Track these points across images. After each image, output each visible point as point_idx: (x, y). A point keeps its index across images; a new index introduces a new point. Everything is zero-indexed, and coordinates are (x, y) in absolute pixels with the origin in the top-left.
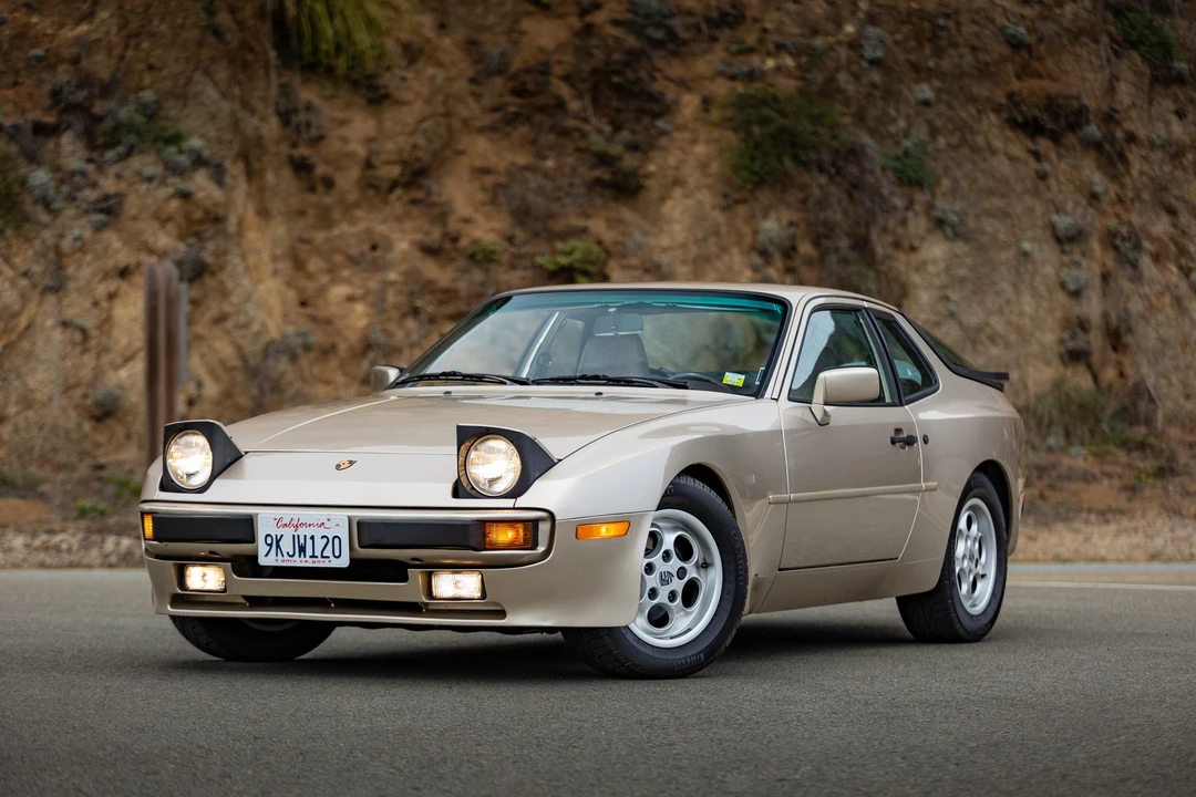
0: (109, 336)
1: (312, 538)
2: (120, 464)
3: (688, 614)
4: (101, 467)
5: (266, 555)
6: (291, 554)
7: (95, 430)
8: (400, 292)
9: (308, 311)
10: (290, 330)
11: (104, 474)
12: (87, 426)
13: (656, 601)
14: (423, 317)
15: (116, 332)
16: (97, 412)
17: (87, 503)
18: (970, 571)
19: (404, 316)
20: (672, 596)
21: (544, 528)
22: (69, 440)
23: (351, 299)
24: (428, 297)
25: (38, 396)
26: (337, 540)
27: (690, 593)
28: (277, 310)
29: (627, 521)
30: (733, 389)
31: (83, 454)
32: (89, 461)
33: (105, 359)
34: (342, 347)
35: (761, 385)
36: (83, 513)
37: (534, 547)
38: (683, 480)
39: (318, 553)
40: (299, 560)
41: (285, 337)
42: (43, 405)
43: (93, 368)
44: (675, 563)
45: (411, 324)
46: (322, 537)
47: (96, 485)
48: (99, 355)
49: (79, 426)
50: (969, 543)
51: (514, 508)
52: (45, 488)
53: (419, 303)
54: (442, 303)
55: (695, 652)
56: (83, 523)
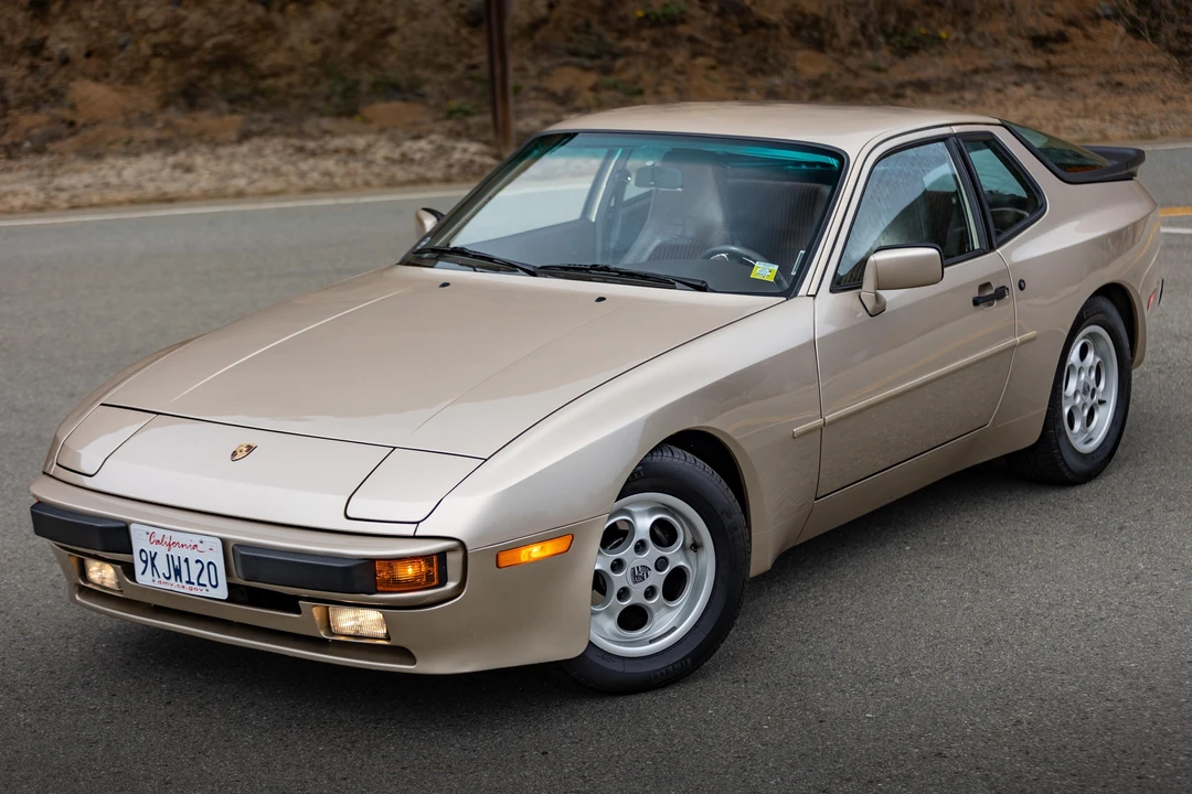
1: (186, 560)
3: (671, 609)
4: (473, 67)
5: (143, 573)
6: (167, 575)
7: (471, 34)
11: (476, 72)
12: (464, 32)
13: (626, 603)
16: (472, 19)
17: (454, 104)
18: (1084, 405)
20: (650, 592)
21: (454, 560)
22: (448, 44)
25: (423, 9)
26: (211, 567)
27: (675, 584)
29: (570, 535)
30: (759, 288)
31: (460, 56)
32: (466, 61)
35: (796, 277)
36: (450, 114)
37: (443, 582)
38: (657, 458)
39: (194, 580)
40: (176, 584)
42: (427, 16)
44: (653, 552)
46: (198, 561)
47: (468, 83)
49: (457, 32)
50: (1083, 376)
51: (414, 537)
52: (427, 89)
55: (678, 659)
56: (449, 124)
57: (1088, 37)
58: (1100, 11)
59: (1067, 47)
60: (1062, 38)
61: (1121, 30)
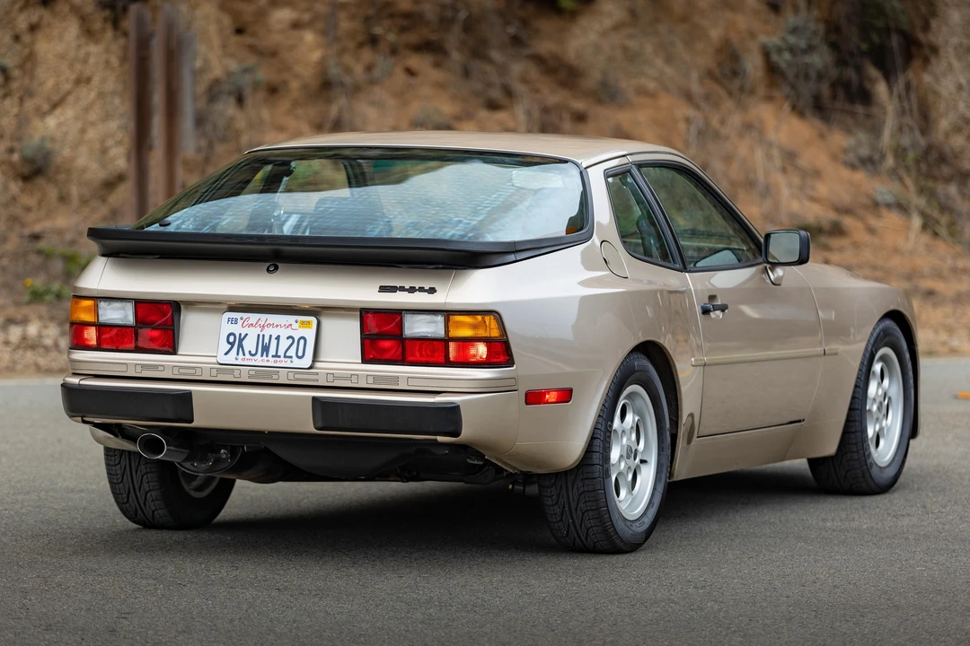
0: (32, 77)
2: (60, 232)
4: (36, 237)
7: (22, 191)
8: (352, 17)
9: (247, 40)
10: (233, 66)
11: (42, 244)
12: (15, 187)
14: (383, 46)
15: (41, 72)
16: (26, 170)
17: (37, 282)
19: (360, 45)
23: (296, 25)
24: (387, 23)
28: (216, 41)
31: (13, 222)
32: (20, 230)
33: (29, 105)
34: (295, 85)
36: (37, 297)
41: (229, 74)
43: (17, 116)
45: (367, 55)
47: (35, 259)
48: (21, 100)
49: (5, 187)
53: (378, 30)
54: (403, 30)
57: (871, 231)
58: (879, 198)
59: (844, 242)
60: (837, 230)
61: (917, 222)
